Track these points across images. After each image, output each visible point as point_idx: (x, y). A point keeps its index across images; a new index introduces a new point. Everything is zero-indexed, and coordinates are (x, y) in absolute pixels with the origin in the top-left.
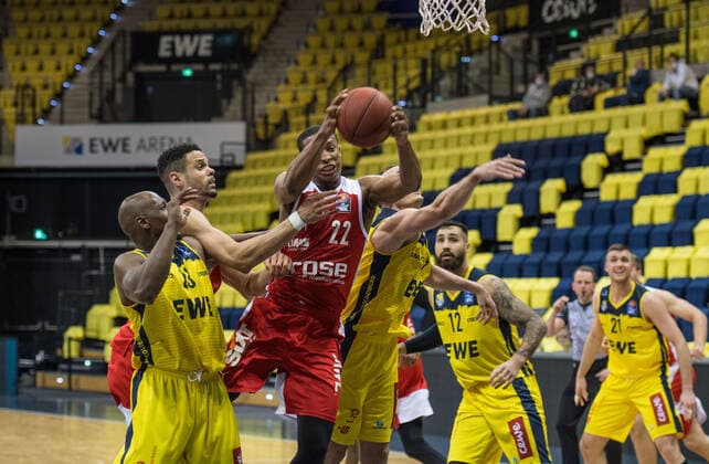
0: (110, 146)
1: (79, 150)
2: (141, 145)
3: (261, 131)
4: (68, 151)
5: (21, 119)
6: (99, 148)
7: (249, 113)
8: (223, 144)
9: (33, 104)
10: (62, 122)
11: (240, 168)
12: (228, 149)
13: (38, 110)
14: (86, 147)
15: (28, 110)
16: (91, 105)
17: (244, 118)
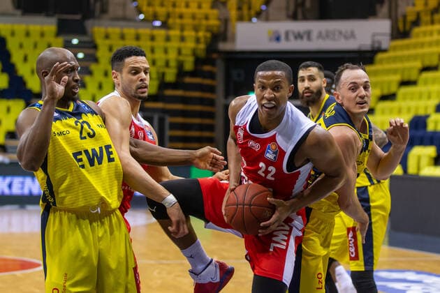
0: (299, 36)
1: (278, 39)
2: (320, 36)
3: (401, 26)
4: (271, 40)
5: (241, 19)
6: (291, 37)
7: (393, 14)
8: (374, 35)
9: (250, 8)
10: (267, 19)
11: (385, 51)
12: (378, 38)
13: (253, 12)
14: (283, 37)
15: (245, 11)
16: (287, 8)
17: (390, 17)
